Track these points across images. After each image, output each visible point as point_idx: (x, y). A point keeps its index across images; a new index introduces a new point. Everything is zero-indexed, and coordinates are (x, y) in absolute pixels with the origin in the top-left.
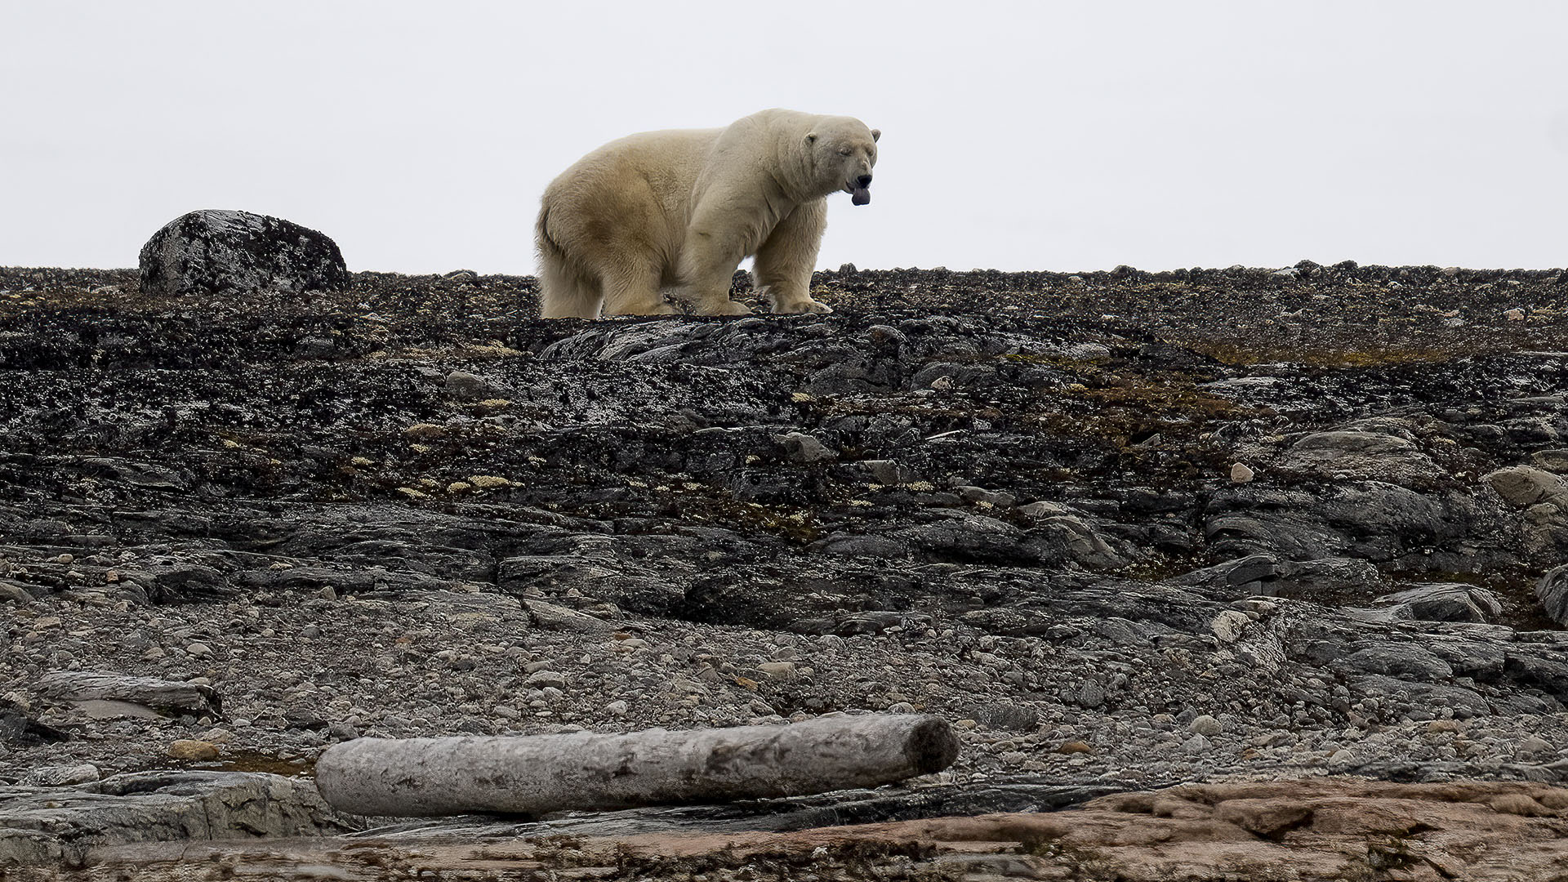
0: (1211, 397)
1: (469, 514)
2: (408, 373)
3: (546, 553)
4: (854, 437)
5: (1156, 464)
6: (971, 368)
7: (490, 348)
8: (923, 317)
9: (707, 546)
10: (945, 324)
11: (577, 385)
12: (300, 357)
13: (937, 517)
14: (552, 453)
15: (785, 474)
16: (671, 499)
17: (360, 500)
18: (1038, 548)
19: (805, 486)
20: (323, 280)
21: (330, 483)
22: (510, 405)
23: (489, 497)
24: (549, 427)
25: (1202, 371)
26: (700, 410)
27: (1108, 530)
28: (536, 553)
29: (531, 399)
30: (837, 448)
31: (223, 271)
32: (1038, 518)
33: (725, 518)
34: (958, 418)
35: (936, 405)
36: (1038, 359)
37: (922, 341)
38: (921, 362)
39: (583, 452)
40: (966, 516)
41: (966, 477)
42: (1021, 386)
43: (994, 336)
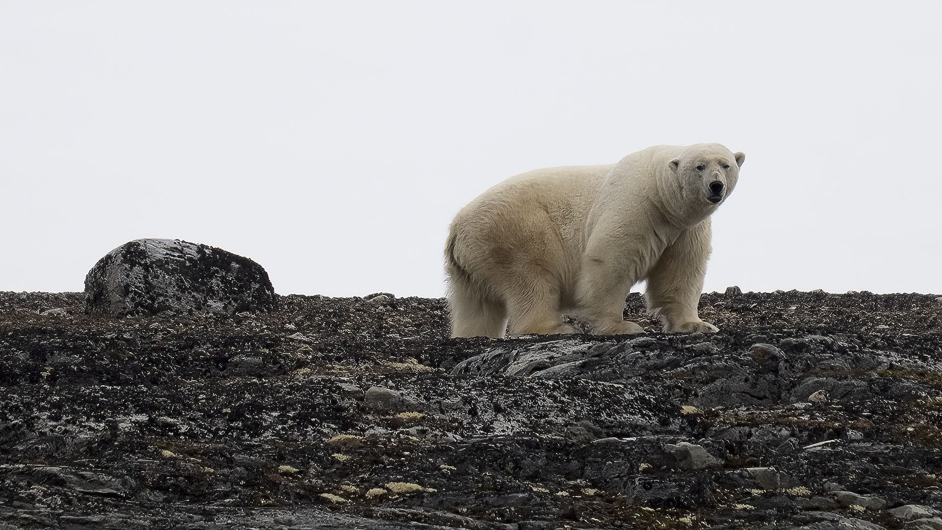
1: (385, 517)
2: (330, 388)
4: (737, 447)
6: (845, 382)
7: (406, 365)
8: (801, 336)
10: (821, 342)
11: (484, 399)
12: (232, 374)
13: (814, 520)
14: (462, 461)
15: (675, 481)
16: (571, 503)
17: (286, 504)
19: (692, 492)
20: (253, 302)
21: (259, 490)
22: (423, 418)
23: (404, 501)
24: (459, 437)
26: (597, 422)
29: (442, 412)
30: (722, 456)
31: (161, 295)
32: (907, 520)
33: (620, 520)
34: (833, 428)
35: (812, 417)
36: (906, 374)
37: (800, 358)
38: (799, 378)
39: (490, 461)
40: (840, 518)
41: (840, 483)
42: (891, 399)
43: (866, 353)
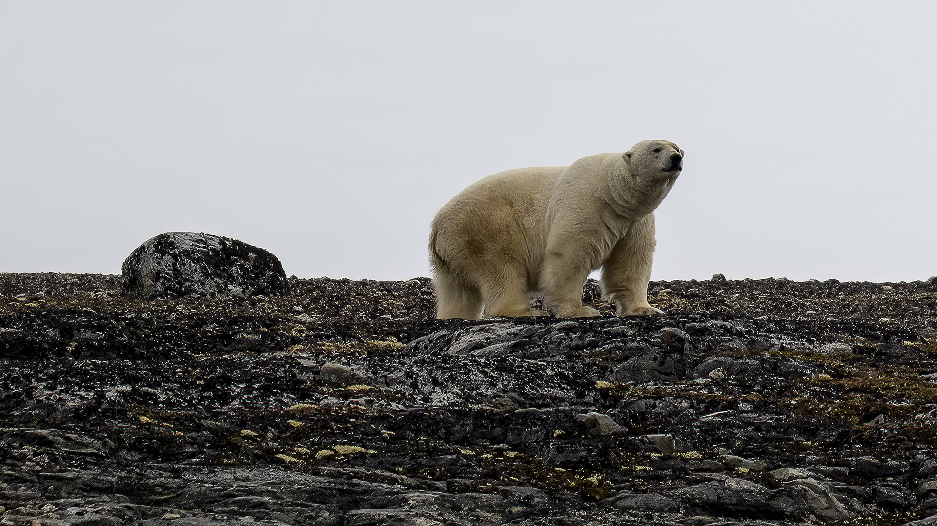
0: (929, 386)
1: (330, 475)
2: (290, 364)
3: (384, 506)
4: (642, 417)
5: (880, 439)
6: (741, 361)
8: (704, 321)
9: (511, 502)
10: (721, 327)
11: (424, 373)
12: (235, 349)
13: (704, 480)
14: (401, 427)
15: (584, 445)
16: (493, 464)
17: (245, 464)
18: (785, 505)
19: (600, 454)
20: (267, 287)
21: (222, 451)
22: (371, 390)
23: (348, 462)
24: (401, 407)
25: (923, 365)
26: (521, 394)
27: (839, 490)
28: (374, 506)
29: (388, 385)
30: (625, 423)
31: (188, 280)
32: (784, 480)
33: (536, 479)
34: (726, 401)
35: (711, 391)
36: (793, 354)
37: (703, 340)
38: (700, 357)
39: (425, 427)
40: (727, 478)
41: (728, 449)
42: (780, 376)
43: (760, 336)
